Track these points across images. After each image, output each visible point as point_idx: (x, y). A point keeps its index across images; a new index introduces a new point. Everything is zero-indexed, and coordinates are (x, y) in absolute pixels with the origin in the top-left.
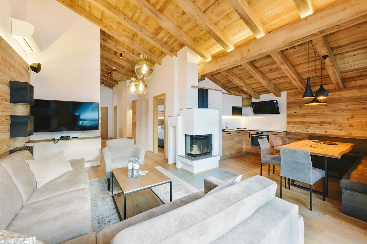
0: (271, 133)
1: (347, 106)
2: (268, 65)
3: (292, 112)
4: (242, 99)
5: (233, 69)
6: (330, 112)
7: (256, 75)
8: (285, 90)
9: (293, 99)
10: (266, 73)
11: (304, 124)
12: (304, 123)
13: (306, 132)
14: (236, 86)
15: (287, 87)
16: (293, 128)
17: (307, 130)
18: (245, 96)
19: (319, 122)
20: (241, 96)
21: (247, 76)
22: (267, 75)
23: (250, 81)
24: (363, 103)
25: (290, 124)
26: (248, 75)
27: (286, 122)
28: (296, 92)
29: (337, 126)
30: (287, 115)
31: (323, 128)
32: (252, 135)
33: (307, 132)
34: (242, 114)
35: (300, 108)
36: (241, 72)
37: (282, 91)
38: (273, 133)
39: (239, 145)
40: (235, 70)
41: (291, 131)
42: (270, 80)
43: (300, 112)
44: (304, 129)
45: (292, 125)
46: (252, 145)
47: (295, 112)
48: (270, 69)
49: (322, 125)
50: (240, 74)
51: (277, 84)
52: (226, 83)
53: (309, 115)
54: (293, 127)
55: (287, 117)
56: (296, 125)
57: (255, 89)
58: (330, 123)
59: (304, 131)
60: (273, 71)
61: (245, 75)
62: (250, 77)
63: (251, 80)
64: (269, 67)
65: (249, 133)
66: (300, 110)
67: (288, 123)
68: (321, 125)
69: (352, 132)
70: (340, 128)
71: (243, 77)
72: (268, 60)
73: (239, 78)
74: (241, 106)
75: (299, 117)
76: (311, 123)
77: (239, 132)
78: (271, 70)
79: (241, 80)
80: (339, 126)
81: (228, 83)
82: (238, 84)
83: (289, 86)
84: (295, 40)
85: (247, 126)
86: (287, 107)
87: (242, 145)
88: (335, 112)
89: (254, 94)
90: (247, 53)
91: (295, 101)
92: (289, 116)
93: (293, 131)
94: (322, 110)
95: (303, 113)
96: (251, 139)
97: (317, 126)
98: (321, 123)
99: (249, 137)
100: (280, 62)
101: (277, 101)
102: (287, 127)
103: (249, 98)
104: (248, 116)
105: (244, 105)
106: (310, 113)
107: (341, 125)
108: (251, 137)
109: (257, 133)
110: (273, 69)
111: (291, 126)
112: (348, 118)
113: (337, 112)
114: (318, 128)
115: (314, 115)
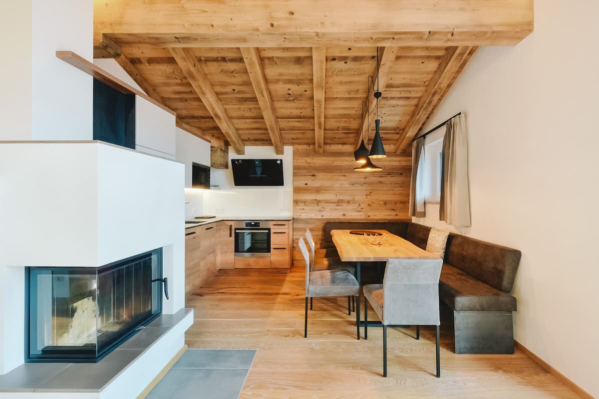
0: (275, 223)
1: (365, 178)
2: (290, 81)
3: (301, 183)
4: (211, 150)
5: (209, 64)
6: (349, 186)
7: (263, 96)
8: (292, 144)
9: (303, 161)
10: (278, 101)
11: (318, 204)
12: (318, 202)
13: (320, 217)
14: (208, 115)
15: (297, 139)
16: (303, 211)
17: (323, 213)
18: (216, 143)
19: (336, 200)
20: (210, 142)
21: (238, 96)
22: (278, 105)
23: (239, 109)
24: (380, 175)
25: (298, 205)
26: (239, 92)
27: (293, 202)
28: (307, 150)
29: (355, 206)
30: (294, 189)
31: (341, 209)
32: (237, 231)
33: (322, 216)
34: (211, 184)
35: (313, 177)
36: (226, 79)
37: (287, 144)
38: (279, 223)
39: (210, 258)
40: (212, 68)
41: (301, 217)
42: (277, 118)
43: (313, 183)
44: (318, 213)
45: (301, 206)
46: (235, 252)
47: (306, 184)
48: (290, 92)
49: (340, 204)
50: (223, 84)
51: (285, 128)
52: (176, 99)
53: (324, 190)
54: (303, 209)
55: (294, 192)
56: (307, 206)
57: (239, 132)
58: (348, 202)
59: (317, 215)
60: (292, 99)
61: (234, 90)
62: (243, 98)
63: (242, 107)
64: (288, 86)
65: (228, 227)
66: (313, 180)
67: (296, 202)
68: (338, 205)
69: (370, 214)
70: (359, 209)
71: (226, 93)
72: (296, 71)
73: (217, 94)
74: (210, 166)
75: (311, 193)
76: (327, 202)
77: (210, 226)
78: (290, 94)
79: (219, 102)
80: (358, 205)
81: (181, 100)
82: (213, 109)
83: (300, 136)
84: (393, 30)
85: (217, 210)
86: (294, 174)
87: (215, 256)
88: (354, 186)
89: (238, 142)
90: (287, 18)
91: (306, 164)
92: (297, 190)
93: (304, 216)
94: (340, 182)
95: (316, 185)
96: (233, 238)
97: (333, 206)
98: (339, 202)
99: (228, 235)
100: (319, 80)
101: (281, 161)
102: (294, 209)
103: (223, 149)
104: (220, 189)
105: (214, 163)
106: (326, 185)
107: (360, 205)
108: (233, 235)
109: (246, 226)
110: (293, 94)
111: (300, 208)
112: (367, 195)
113: (356, 185)
114: (336, 209)
115: (331, 190)
